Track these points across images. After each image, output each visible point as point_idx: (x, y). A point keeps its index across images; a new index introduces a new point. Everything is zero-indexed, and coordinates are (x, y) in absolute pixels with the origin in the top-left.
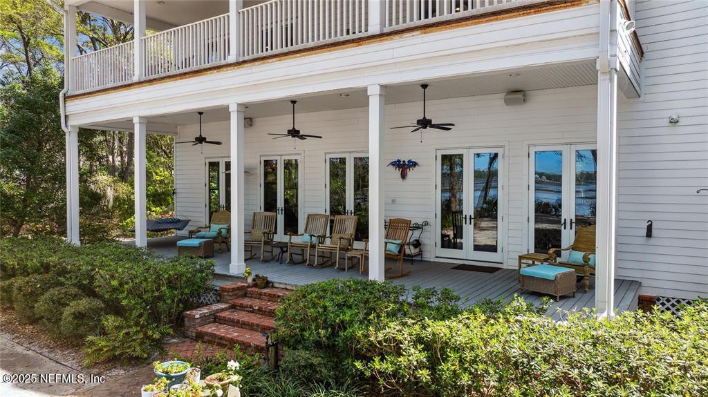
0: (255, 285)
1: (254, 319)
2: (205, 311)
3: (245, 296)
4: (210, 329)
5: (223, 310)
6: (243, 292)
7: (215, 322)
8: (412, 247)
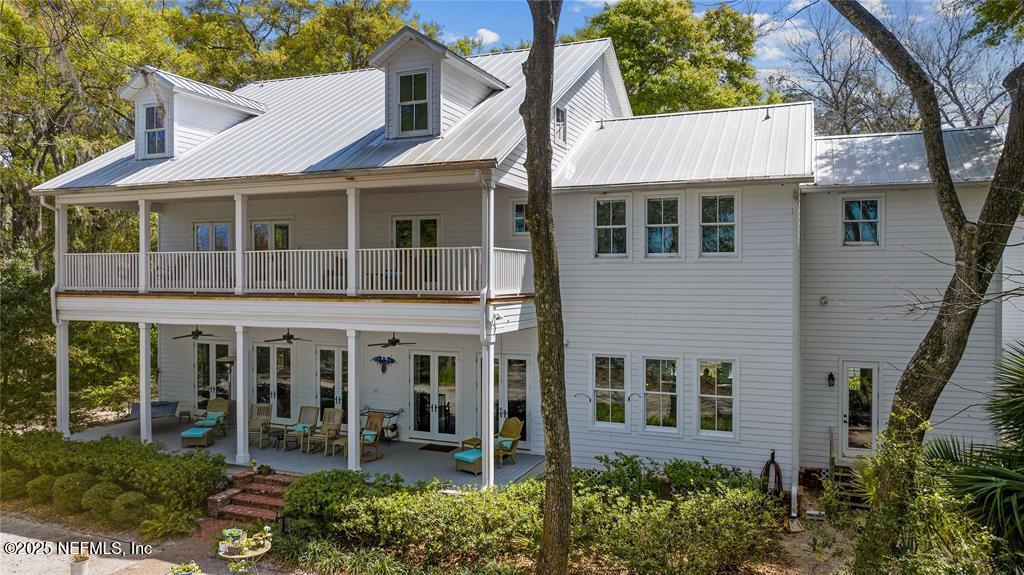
0: (260, 473)
1: (262, 500)
2: (223, 496)
3: (252, 482)
4: (230, 509)
5: (236, 494)
6: (251, 479)
7: (231, 503)
8: (389, 431)
